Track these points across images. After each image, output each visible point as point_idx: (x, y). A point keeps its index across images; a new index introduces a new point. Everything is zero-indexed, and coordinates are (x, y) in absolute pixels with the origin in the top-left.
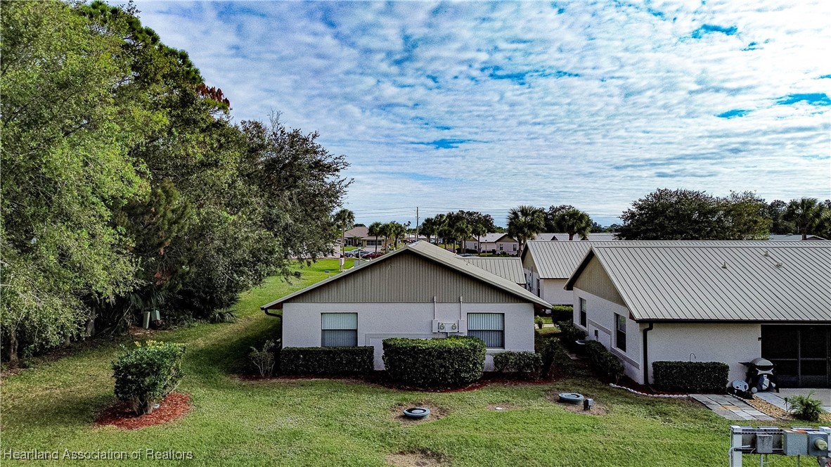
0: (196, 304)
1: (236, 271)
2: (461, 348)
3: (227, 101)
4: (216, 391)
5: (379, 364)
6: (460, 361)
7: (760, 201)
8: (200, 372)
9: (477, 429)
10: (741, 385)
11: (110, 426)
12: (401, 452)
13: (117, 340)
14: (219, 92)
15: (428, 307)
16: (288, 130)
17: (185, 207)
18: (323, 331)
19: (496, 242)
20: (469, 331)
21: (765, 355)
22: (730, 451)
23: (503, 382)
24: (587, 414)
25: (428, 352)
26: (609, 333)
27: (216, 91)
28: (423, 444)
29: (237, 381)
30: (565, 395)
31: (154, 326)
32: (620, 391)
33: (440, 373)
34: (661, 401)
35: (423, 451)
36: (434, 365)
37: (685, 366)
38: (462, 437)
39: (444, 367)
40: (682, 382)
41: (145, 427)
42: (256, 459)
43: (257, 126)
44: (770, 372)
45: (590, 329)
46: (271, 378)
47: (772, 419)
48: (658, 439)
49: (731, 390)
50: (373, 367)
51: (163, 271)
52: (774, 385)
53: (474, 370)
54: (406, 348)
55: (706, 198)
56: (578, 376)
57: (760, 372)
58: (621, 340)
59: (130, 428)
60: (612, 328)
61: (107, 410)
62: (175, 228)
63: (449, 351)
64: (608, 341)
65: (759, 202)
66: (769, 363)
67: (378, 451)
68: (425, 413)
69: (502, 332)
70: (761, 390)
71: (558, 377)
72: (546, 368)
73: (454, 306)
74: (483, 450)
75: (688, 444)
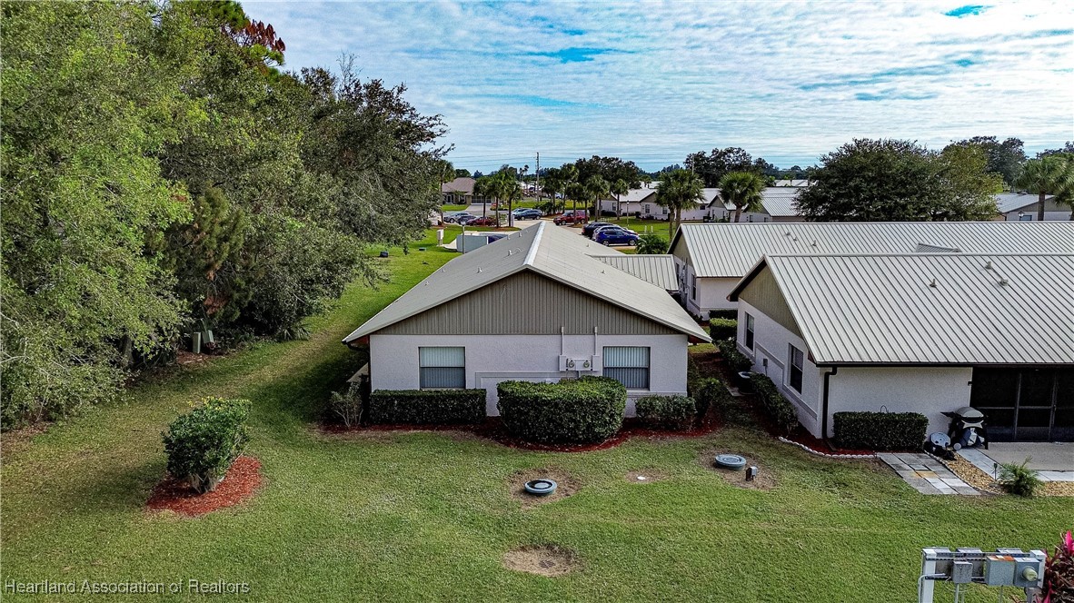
0: (258, 318)
1: (306, 290)
2: (595, 398)
3: (281, 44)
4: (291, 452)
5: (493, 410)
6: (594, 413)
7: (990, 139)
8: (270, 422)
9: (614, 513)
10: (942, 440)
11: (167, 510)
12: (523, 547)
13: (163, 372)
14: (270, 31)
15: (554, 339)
16: (365, 80)
17: (238, 218)
18: (422, 368)
19: (640, 202)
20: (605, 368)
21: (974, 403)
22: (920, 579)
23: (647, 434)
24: (750, 486)
25: (554, 404)
26: (782, 366)
27: (266, 27)
28: (549, 537)
29: (316, 434)
30: (723, 458)
31: (206, 349)
32: (791, 448)
33: (568, 429)
34: (841, 465)
35: (550, 546)
36: (561, 419)
37: (873, 419)
38: (596, 527)
39: (575, 421)
40: (868, 439)
41: (209, 513)
42: (347, 563)
43: (322, 74)
44: (979, 425)
45: (758, 356)
46: (359, 430)
47: (975, 493)
48: (834, 526)
49: (929, 447)
50: (485, 413)
51: (214, 295)
52: (982, 440)
53: (611, 423)
54: (526, 398)
55: (917, 151)
56: (742, 423)
57: (967, 425)
58: (796, 377)
59: (191, 514)
60: (785, 359)
61: (160, 485)
62: (226, 246)
63: (580, 402)
64: (780, 376)
65: (988, 141)
66: (980, 415)
67: (494, 548)
68: (551, 488)
69: (647, 370)
70: (966, 447)
71: (713, 427)
72: (700, 415)
73: (588, 338)
74: (622, 547)
75: (870, 534)
